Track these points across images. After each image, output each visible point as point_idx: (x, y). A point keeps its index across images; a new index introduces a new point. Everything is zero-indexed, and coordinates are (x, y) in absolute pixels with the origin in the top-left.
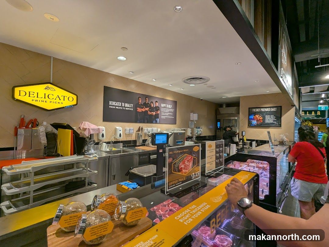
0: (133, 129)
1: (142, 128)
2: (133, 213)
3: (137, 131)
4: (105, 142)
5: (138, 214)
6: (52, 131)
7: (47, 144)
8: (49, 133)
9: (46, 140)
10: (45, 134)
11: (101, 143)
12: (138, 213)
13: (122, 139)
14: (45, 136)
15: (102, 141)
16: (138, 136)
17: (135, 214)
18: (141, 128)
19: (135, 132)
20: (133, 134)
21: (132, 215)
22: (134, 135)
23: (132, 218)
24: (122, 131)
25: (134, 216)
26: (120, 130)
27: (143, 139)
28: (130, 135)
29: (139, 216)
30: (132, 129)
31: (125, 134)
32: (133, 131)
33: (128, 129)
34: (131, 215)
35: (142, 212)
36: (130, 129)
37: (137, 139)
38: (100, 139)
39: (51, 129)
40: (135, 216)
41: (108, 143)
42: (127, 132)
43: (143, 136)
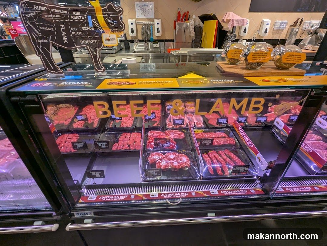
0: (287, 23)
1: (302, 21)
2: (290, 55)
3: (291, 26)
4: (245, 40)
5: (295, 58)
6: (199, 24)
7: (195, 38)
8: (197, 26)
9: (194, 34)
10: (194, 28)
11: (241, 40)
12: (295, 56)
13: (267, 36)
14: (194, 29)
15: (243, 38)
16: (291, 33)
17: (292, 57)
18: (300, 21)
19: (288, 27)
20: (284, 30)
21: (289, 57)
22: (285, 32)
23: (288, 60)
24: (269, 25)
25: (290, 59)
26: (268, 24)
27: (298, 38)
28: (279, 31)
29: (294, 60)
30: (285, 23)
31: (272, 30)
32: (286, 26)
33: (278, 22)
34: (287, 57)
35: (300, 58)
36: (282, 23)
37: (287, 38)
38: (241, 35)
39: (199, 22)
40: (292, 59)
41: (249, 41)
42: (277, 27)
43: (298, 34)
